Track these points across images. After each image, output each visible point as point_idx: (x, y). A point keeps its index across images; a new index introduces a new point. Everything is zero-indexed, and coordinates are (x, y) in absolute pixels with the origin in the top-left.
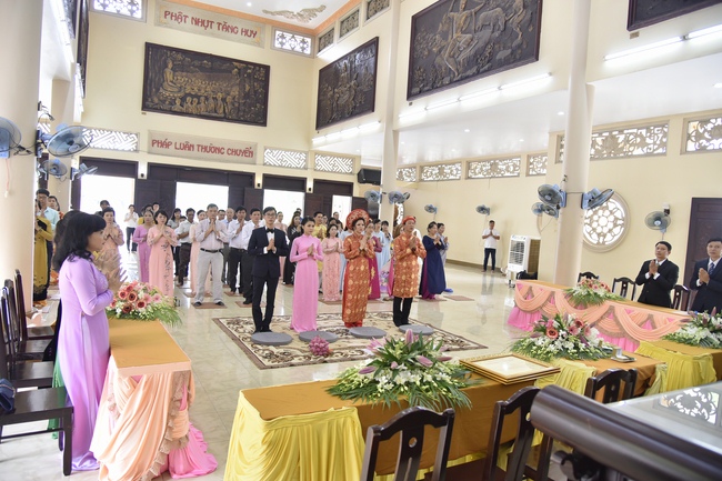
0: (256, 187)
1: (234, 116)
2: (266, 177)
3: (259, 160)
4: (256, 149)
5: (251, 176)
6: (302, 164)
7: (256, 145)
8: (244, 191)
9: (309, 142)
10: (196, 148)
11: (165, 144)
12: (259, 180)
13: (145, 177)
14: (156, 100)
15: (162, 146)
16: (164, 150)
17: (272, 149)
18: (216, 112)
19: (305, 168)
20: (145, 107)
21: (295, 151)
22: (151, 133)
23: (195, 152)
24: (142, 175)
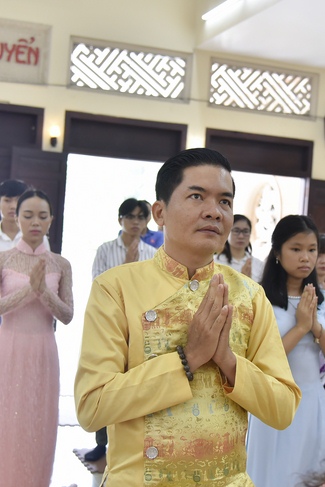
0: (46, 146)
2: (74, 121)
3: (55, 74)
4: (47, 43)
5: (32, 118)
6: (175, 88)
7: (47, 31)
8: (9, 157)
9: (195, 24)
12: (53, 129)
17: (94, 44)
19: (184, 98)
21: (156, 51)
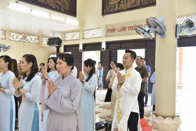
1: (147, 3)
10: (127, 28)
11: (113, 30)
13: (105, 50)
14: (108, 8)
15: (112, 32)
16: (113, 34)
18: (135, 4)
20: (103, 14)
22: (106, 26)
23: (127, 32)
24: (103, 49)
